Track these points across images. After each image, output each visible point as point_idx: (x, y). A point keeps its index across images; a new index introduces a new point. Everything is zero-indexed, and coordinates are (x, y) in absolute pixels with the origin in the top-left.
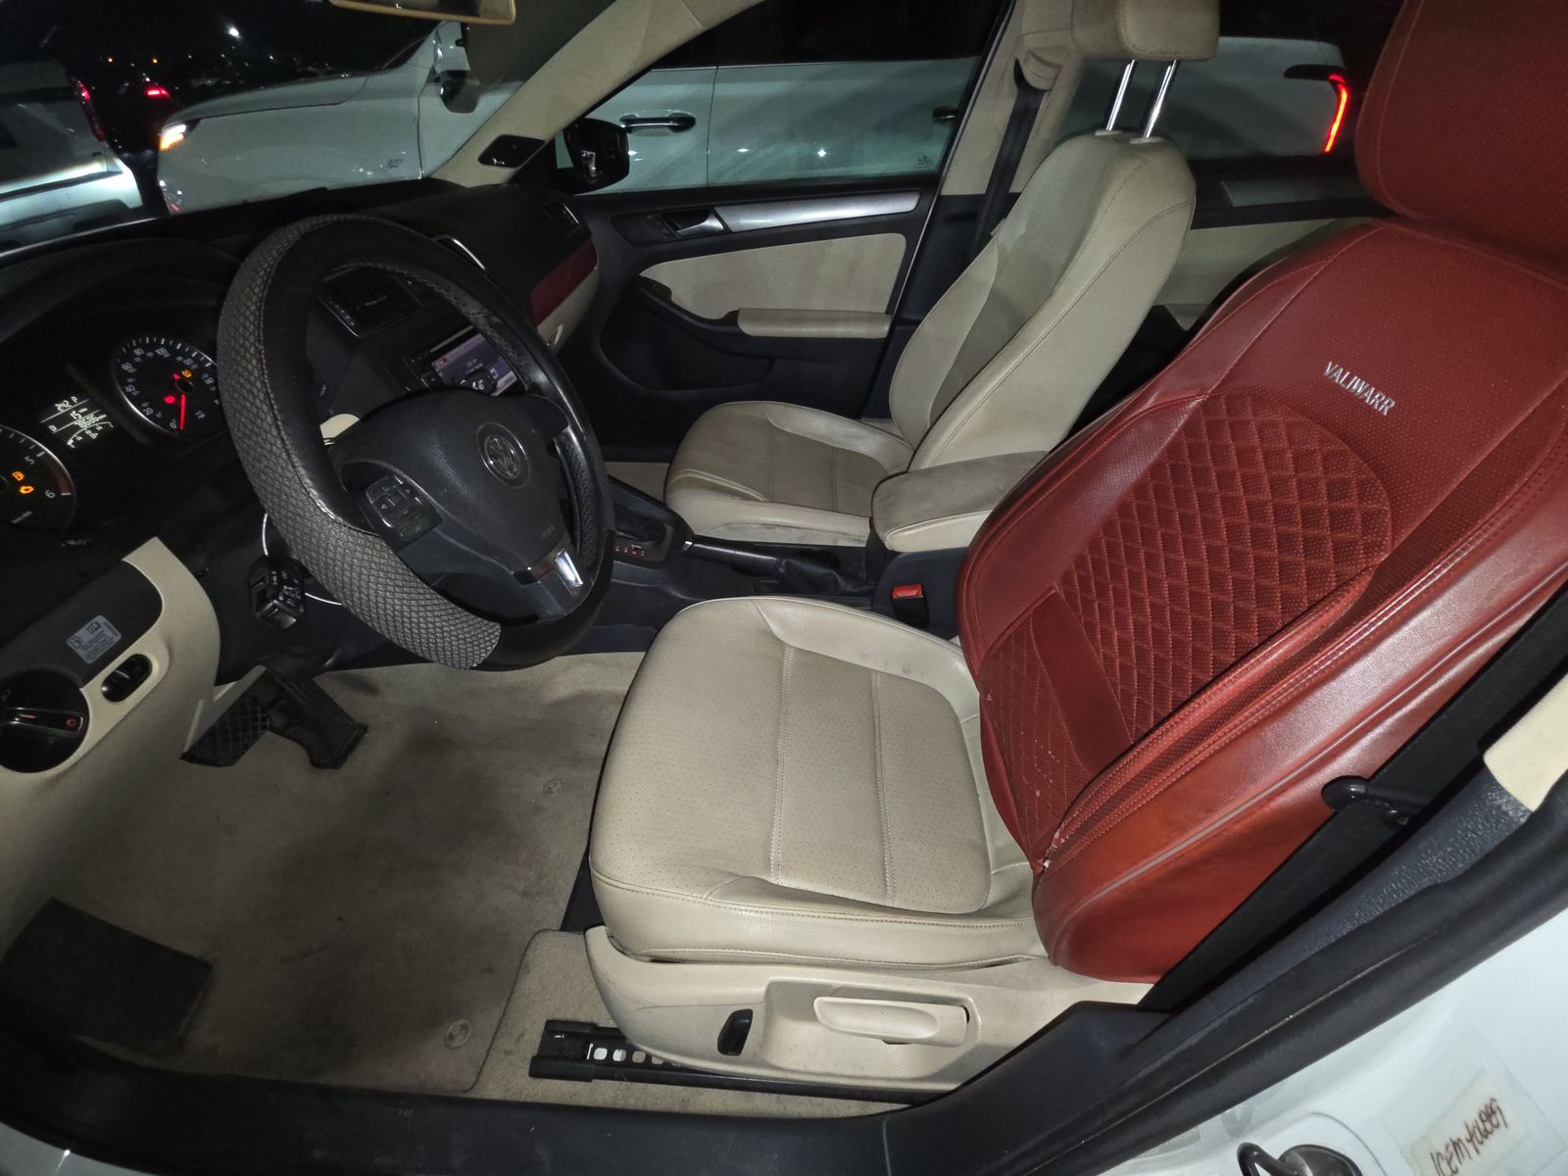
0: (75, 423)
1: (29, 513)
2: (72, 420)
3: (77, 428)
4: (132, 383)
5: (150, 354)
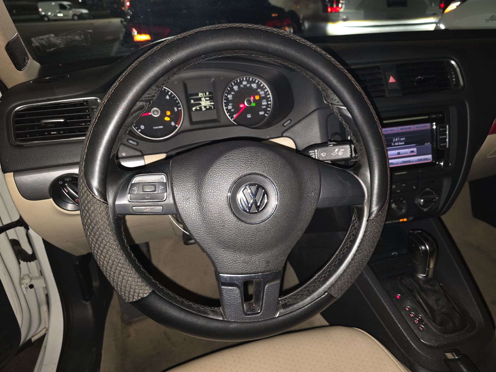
0: (201, 102)
1: (162, 127)
2: (201, 100)
3: (200, 104)
4: (232, 95)
5: (248, 85)
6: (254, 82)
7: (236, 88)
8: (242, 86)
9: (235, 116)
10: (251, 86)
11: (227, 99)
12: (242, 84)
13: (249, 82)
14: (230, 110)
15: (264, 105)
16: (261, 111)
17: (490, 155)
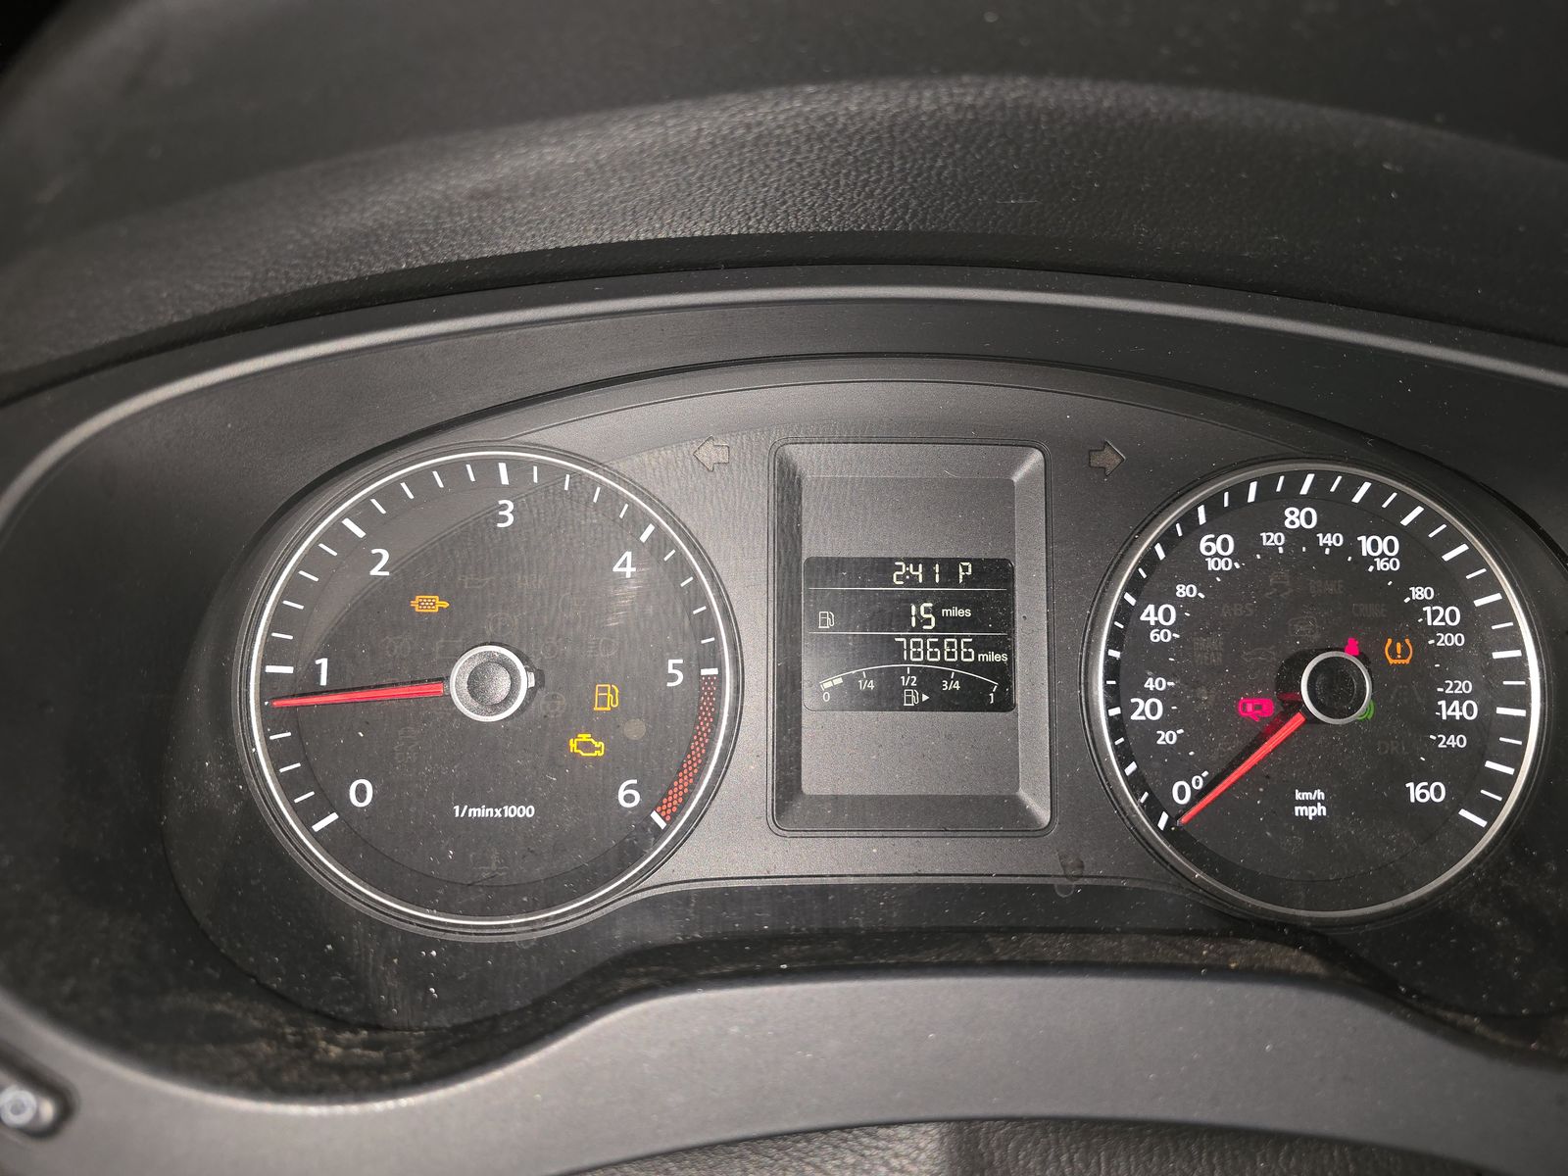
5: (1331, 541)
6: (1386, 524)
7: (1217, 551)
8: (1273, 539)
9: (1182, 792)
10: (1353, 546)
11: (1129, 631)
12: (1277, 525)
13: (1334, 510)
14: (1150, 729)
15: (1453, 726)
16: (1424, 775)
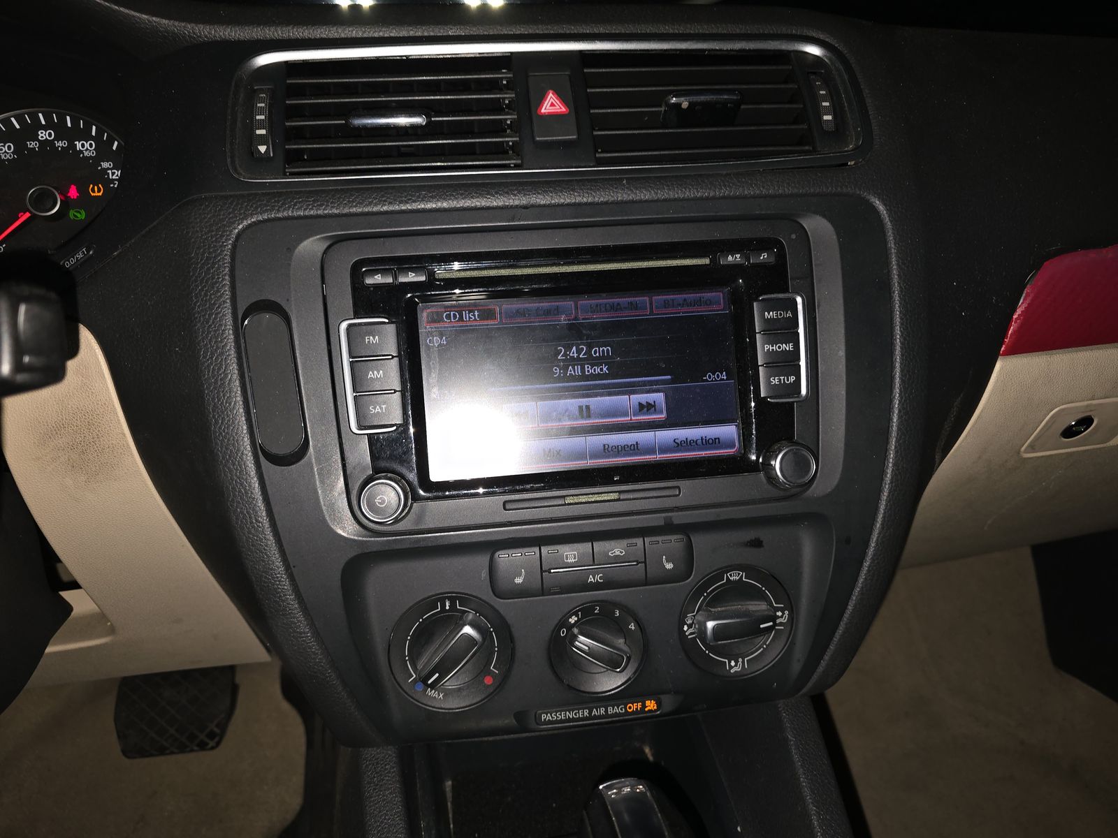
7: (5, 150)
8: (32, 145)
10: (72, 146)
12: (35, 138)
17: (1032, 448)
